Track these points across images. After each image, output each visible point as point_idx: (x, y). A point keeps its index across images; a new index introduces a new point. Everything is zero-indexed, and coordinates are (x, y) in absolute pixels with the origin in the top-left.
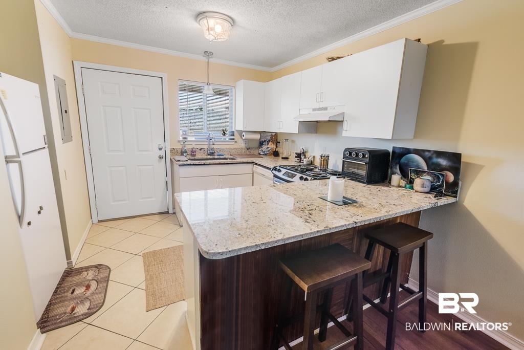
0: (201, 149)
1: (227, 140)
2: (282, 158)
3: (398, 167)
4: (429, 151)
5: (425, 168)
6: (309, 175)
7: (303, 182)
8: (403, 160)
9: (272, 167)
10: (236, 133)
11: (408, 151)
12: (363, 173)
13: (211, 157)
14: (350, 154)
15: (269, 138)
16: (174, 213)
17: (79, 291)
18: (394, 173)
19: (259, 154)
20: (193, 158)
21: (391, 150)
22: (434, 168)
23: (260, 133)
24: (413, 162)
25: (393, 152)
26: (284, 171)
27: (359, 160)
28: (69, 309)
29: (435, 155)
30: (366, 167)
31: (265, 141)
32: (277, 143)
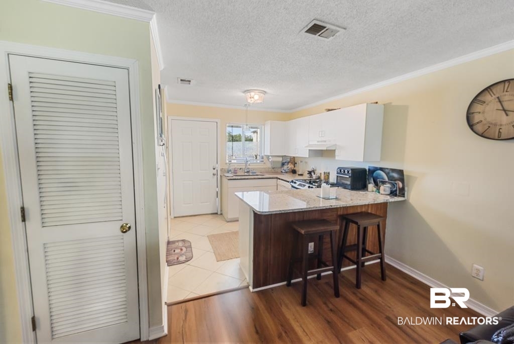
0: (240, 169)
1: (258, 162)
2: (299, 175)
3: (372, 179)
4: (387, 169)
5: (387, 179)
6: (315, 185)
7: (310, 189)
8: (375, 174)
9: (290, 180)
10: (265, 158)
11: (376, 169)
12: (349, 183)
13: (248, 174)
14: (341, 171)
15: (289, 160)
16: (221, 214)
17: (177, 251)
18: (370, 183)
19: (282, 172)
20: (236, 174)
21: (367, 169)
22: (391, 179)
23: (282, 156)
24: (380, 175)
25: (369, 170)
26: (298, 183)
27: (346, 175)
28: (176, 258)
29: (391, 171)
30: (350, 179)
31: (286, 162)
32: (295, 164)
